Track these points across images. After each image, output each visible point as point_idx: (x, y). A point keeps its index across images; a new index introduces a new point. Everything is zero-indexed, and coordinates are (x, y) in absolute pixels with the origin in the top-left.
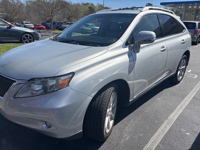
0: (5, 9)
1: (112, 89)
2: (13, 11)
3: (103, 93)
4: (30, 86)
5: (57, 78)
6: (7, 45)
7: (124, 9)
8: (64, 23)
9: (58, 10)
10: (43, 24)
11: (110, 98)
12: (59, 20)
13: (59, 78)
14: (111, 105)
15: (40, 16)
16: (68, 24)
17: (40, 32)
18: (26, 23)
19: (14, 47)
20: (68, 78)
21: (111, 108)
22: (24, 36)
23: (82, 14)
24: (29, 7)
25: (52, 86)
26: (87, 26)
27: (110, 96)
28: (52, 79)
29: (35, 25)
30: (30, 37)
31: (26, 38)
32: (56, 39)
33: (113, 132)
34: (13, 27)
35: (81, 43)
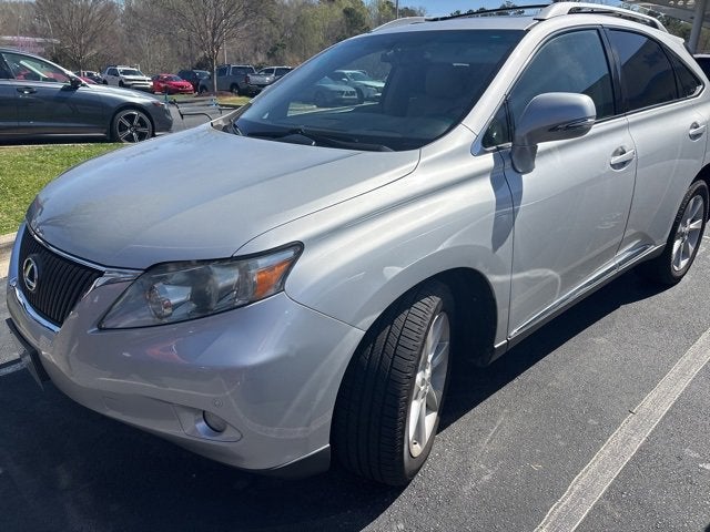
0: (52, 24)
1: (433, 302)
2: (82, 31)
3: (402, 317)
4: (152, 289)
5: (244, 263)
6: (66, 150)
7: (470, 14)
8: (256, 68)
9: (236, 25)
10: (183, 75)
11: (427, 334)
12: (239, 60)
13: (250, 262)
14: (429, 360)
15: (172, 46)
16: (271, 71)
17: (173, 103)
18: (126, 72)
19: (89, 157)
20: (282, 264)
21: (428, 371)
22: (121, 117)
23: (319, 37)
24: (135, 14)
25: (228, 290)
26: (338, 78)
27: (424, 329)
28: (227, 266)
29: (156, 79)
30: (141, 121)
31: (128, 125)
32: (235, 126)
33: (434, 453)
34: (84, 85)
35: (324, 140)
